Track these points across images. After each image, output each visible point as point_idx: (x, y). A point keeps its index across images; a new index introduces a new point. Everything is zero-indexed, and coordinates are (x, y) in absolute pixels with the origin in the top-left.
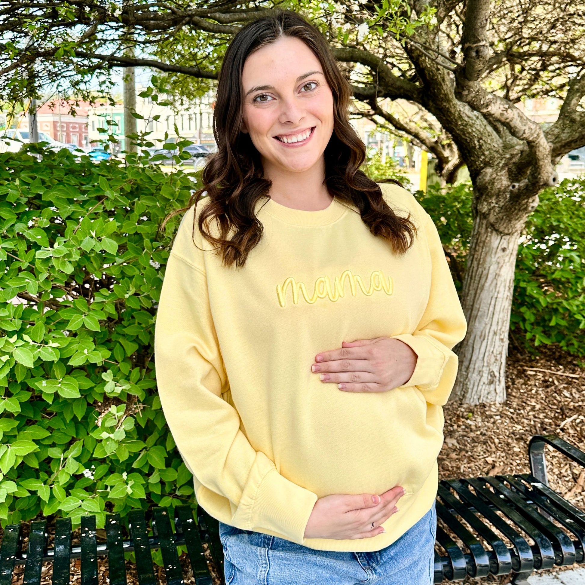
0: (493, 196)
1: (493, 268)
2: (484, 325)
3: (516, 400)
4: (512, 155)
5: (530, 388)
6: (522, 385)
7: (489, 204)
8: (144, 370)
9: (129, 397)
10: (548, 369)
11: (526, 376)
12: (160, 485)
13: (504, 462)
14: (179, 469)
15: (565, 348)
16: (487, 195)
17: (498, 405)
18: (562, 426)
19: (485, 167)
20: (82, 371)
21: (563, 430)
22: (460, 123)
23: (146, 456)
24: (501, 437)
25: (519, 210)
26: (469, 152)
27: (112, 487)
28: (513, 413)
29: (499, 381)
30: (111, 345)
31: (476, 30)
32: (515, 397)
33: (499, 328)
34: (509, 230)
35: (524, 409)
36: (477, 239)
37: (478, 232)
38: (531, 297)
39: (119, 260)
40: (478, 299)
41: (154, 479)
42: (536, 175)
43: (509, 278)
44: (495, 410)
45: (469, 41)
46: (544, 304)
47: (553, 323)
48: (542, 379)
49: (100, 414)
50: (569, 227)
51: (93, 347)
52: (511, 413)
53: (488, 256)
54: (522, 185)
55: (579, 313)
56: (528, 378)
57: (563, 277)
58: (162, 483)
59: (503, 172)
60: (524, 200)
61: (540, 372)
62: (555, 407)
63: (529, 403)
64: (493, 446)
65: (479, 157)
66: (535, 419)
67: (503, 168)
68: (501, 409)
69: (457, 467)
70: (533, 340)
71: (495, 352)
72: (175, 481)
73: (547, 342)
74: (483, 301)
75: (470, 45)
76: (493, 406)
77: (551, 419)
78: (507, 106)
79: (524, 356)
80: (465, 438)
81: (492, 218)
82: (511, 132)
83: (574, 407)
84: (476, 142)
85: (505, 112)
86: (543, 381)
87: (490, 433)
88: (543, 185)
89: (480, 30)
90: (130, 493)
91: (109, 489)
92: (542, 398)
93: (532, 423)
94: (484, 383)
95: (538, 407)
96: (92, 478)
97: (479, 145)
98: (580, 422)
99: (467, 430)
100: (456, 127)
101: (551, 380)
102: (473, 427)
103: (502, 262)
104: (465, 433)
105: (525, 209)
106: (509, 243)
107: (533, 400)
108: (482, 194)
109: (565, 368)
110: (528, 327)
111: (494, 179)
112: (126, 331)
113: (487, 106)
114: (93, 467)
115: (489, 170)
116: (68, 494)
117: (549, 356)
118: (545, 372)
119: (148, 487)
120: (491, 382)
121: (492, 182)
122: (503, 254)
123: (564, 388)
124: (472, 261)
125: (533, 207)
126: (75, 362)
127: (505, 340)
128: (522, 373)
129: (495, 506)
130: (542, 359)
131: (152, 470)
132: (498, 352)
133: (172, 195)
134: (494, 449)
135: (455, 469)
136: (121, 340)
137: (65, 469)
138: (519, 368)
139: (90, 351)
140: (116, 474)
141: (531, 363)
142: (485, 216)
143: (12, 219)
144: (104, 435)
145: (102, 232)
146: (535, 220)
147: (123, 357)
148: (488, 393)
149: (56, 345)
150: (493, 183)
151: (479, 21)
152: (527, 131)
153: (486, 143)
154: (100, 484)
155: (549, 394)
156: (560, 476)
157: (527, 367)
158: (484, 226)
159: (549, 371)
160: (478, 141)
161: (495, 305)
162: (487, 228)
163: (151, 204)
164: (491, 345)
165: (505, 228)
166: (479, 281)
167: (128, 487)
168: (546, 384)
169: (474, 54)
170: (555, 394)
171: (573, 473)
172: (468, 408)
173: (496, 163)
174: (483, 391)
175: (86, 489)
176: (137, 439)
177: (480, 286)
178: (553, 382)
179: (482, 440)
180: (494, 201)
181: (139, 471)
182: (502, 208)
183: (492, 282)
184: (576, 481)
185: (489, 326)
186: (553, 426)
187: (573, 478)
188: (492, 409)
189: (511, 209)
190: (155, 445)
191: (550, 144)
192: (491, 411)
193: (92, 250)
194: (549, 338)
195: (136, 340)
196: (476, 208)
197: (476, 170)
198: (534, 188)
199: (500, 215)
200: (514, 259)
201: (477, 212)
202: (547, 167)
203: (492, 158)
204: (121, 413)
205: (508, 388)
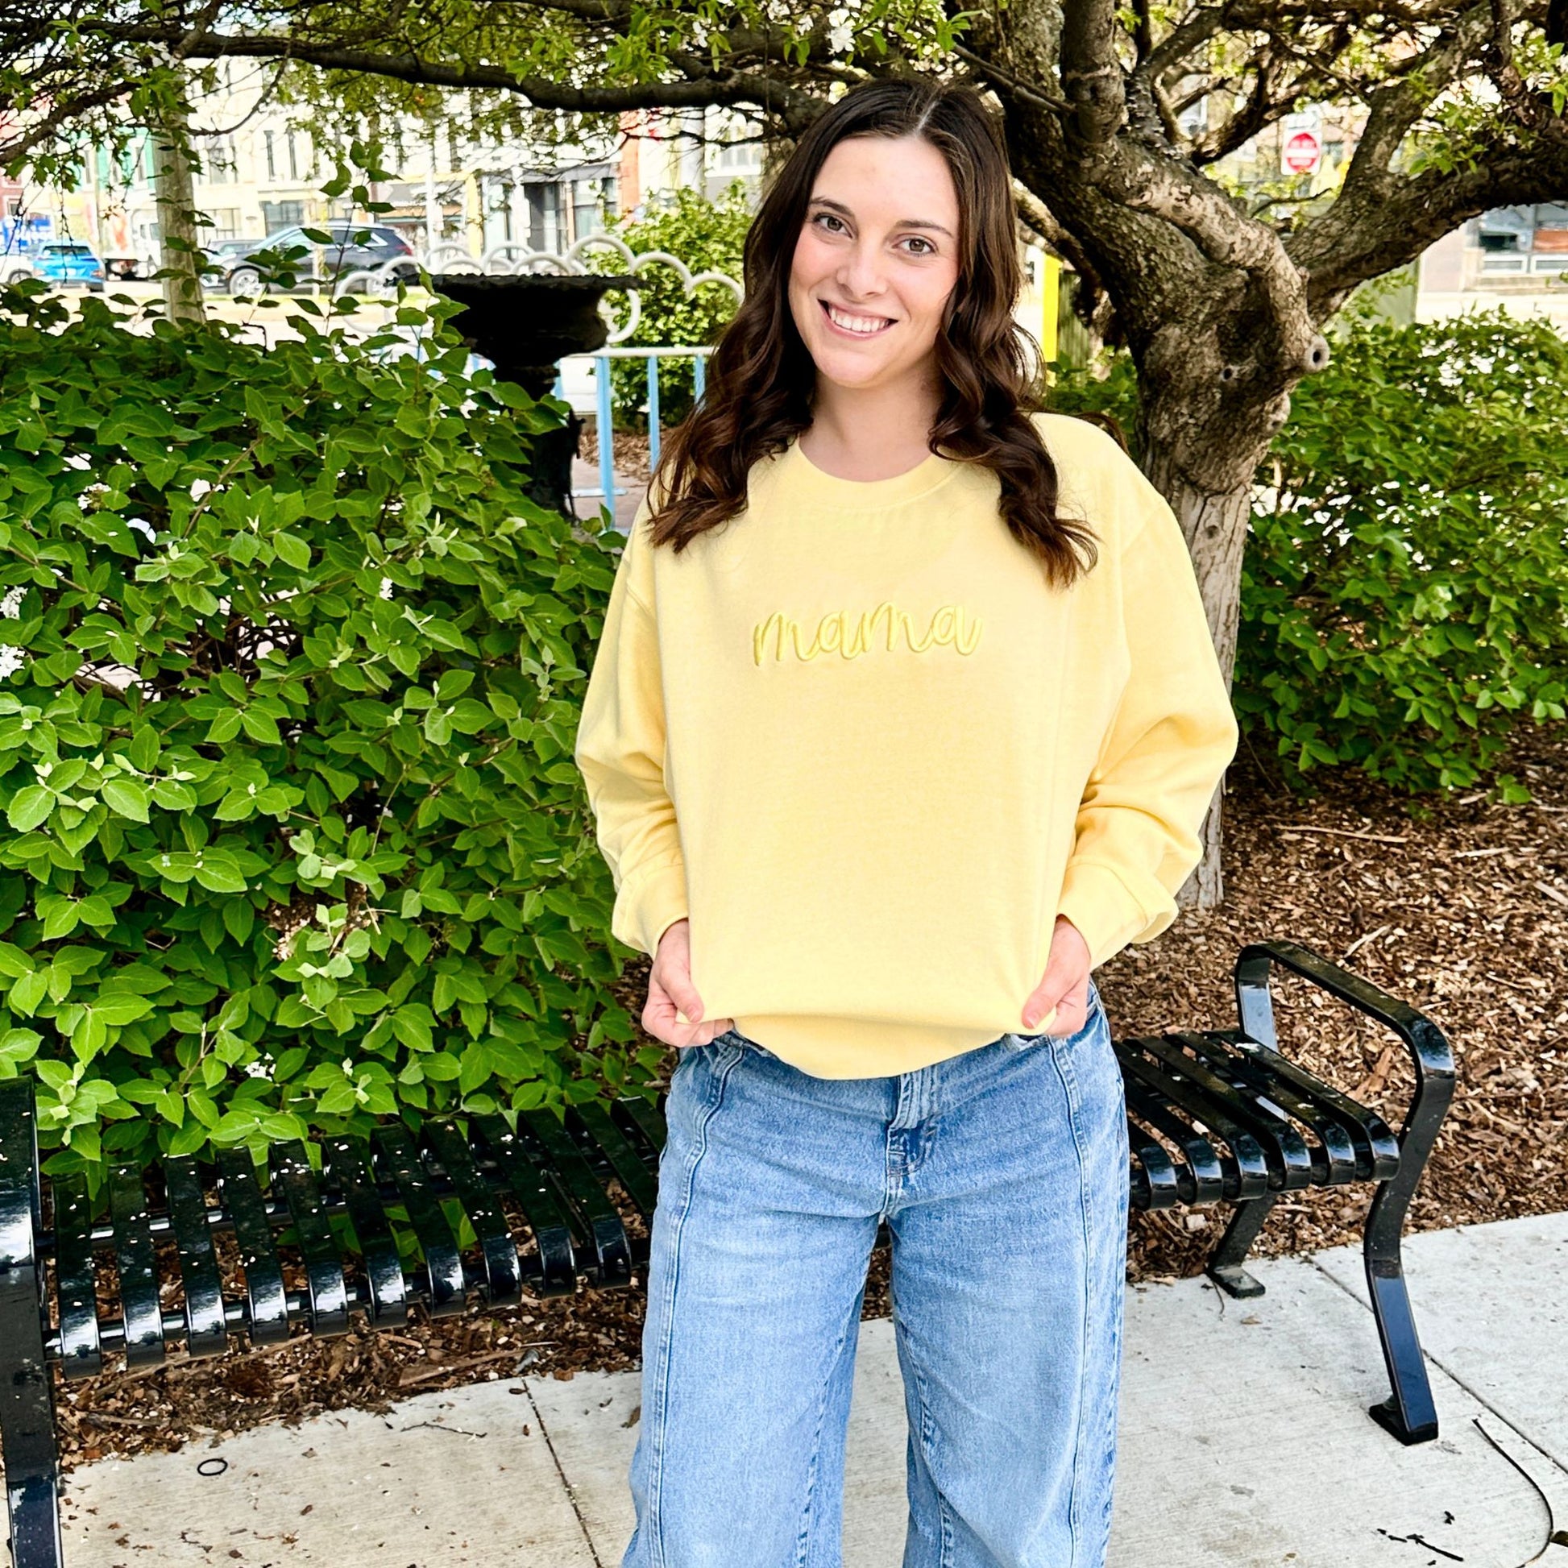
0: (1183, 396)
3: (1248, 899)
4: (1227, 290)
5: (1284, 871)
6: (1265, 866)
7: (1175, 417)
9: (351, 887)
10: (1333, 826)
11: (1278, 846)
12: (424, 1091)
14: (463, 1057)
15: (1375, 774)
16: (1169, 394)
17: (1202, 912)
18: (1350, 952)
19: (1164, 323)
21: (1350, 960)
22: (1099, 211)
23: (390, 1023)
24: (1204, 981)
25: (1244, 432)
26: (1126, 285)
27: (320, 1092)
28: (1237, 930)
30: (301, 778)
31: (1088, 42)
32: (1245, 893)
34: (1222, 482)
35: (1264, 917)
38: (1288, 647)
39: (307, 584)
41: (411, 1074)
42: (1273, 345)
44: (1194, 925)
45: (1075, 67)
46: (1319, 665)
47: (1341, 712)
48: (1317, 849)
49: (281, 934)
50: (1387, 466)
51: (266, 780)
52: (1232, 928)
54: (1247, 368)
55: (1406, 684)
56: (1283, 848)
57: (1365, 594)
58: (428, 1084)
59: (1205, 337)
60: (1253, 406)
61: (1313, 833)
62: (1340, 912)
63: (1279, 906)
64: (1184, 1002)
65: (1149, 298)
67: (1205, 326)
68: (1208, 921)
70: (1294, 756)
72: (456, 1080)
73: (1329, 759)
75: (1078, 74)
76: (1191, 916)
77: (1327, 938)
78: (1187, 189)
79: (1279, 800)
80: (1122, 989)
81: (1181, 454)
82: (1200, 247)
83: (1386, 910)
84: (1140, 259)
85: (1183, 204)
86: (1318, 855)
87: (1179, 975)
88: (1289, 370)
89: (1096, 42)
90: (363, 1103)
91: (313, 1098)
92: (1310, 894)
95: (1297, 912)
96: (270, 1079)
97: (1149, 266)
98: (1395, 943)
99: (1125, 970)
100: (1090, 221)
101: (1337, 851)
102: (1141, 964)
103: (1209, 561)
105: (1258, 429)
106: (1223, 514)
107: (1288, 899)
108: (1156, 394)
109: (1375, 821)
110: (1284, 724)
111: (1185, 353)
112: (333, 744)
113: (1141, 190)
114: (268, 1057)
115: (1174, 332)
116: (223, 1111)
117: (1344, 797)
118: (1324, 834)
119: (399, 1092)
121: (1181, 361)
122: (1211, 541)
123: (1367, 868)
125: (1276, 424)
126: (230, 813)
128: (1269, 839)
129: (1163, 1095)
130: (1320, 803)
131: (403, 1054)
133: (422, 428)
134: (1185, 1009)
136: (320, 768)
137: (217, 1055)
138: (1264, 827)
139: (261, 788)
140: (328, 1066)
141: (1294, 814)
142: (1164, 448)
143: (43, 492)
144: (306, 970)
145: (272, 519)
147: (327, 806)
149: (185, 776)
150: (1182, 367)
151: (1092, 24)
152: (1237, 247)
153: (1165, 260)
154: (289, 1089)
155: (1330, 883)
156: (1335, 1058)
157: (1284, 823)
158: (1163, 474)
159: (1336, 831)
160: (1147, 258)
162: (1169, 480)
163: (361, 447)
165: (1213, 477)
167: (359, 1089)
168: (1324, 861)
169: (1087, 95)
170: (1343, 884)
171: (1364, 1051)
173: (1188, 314)
175: (262, 1101)
176: (371, 987)
178: (1341, 854)
179: (1160, 990)
180: (1185, 411)
181: (375, 1057)
182: (1203, 427)
184: (1370, 1069)
186: (1331, 954)
187: (1365, 1062)
188: (1187, 921)
189: (1224, 429)
190: (406, 1002)
191: (1302, 270)
192: (1185, 926)
193: (255, 560)
194: (1337, 751)
195: (355, 764)
196: (1144, 429)
197: (1142, 330)
198: (1273, 378)
199: (1201, 445)
200: (1237, 554)
201: (1146, 439)
202: (1300, 326)
203: (1180, 301)
204: (340, 922)
205: (1231, 873)
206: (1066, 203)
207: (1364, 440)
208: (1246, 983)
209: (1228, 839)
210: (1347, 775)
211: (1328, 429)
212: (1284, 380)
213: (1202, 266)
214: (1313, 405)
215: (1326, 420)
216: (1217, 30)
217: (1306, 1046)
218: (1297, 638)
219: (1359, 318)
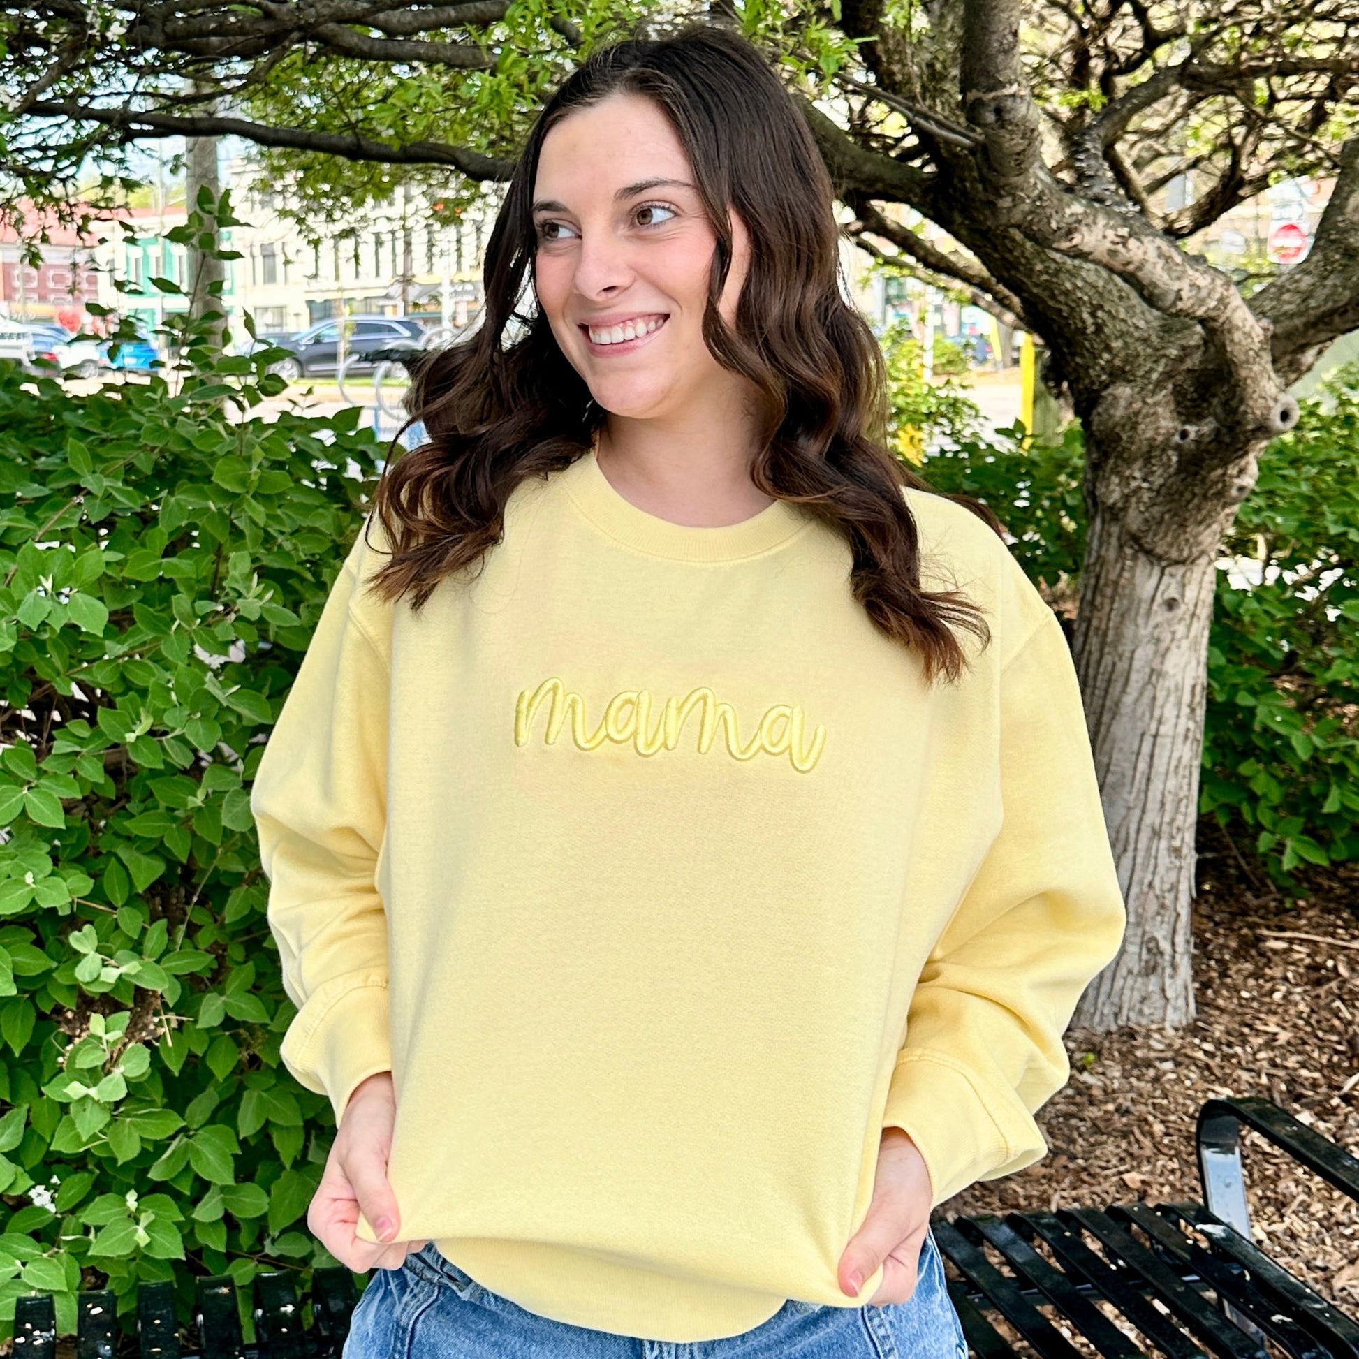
0: (1135, 460)
1: (1143, 654)
2: (1123, 812)
3: (1225, 1018)
4: (1183, 348)
5: (1268, 985)
6: (1246, 978)
7: (1126, 480)
8: (182, 928)
9: (141, 995)
10: (1325, 934)
11: (1262, 954)
12: (224, 1229)
13: (1172, 1186)
14: (274, 1188)
16: (1120, 456)
17: (1170, 1032)
18: (1346, 1089)
19: (1113, 382)
20: (25, 929)
22: (1039, 267)
23: (186, 1149)
24: (1172, 1118)
25: (1205, 497)
26: (1070, 343)
27: (98, 1229)
28: (1211, 1055)
29: (1174, 967)
30: (99, 864)
31: (990, 58)
32: (1222, 1010)
33: (1167, 819)
34: (1181, 551)
35: (1244, 1041)
36: (1098, 577)
37: (1099, 557)
38: (1267, 731)
39: (114, 649)
40: (1104, 740)
41: (208, 1211)
42: (1234, 403)
43: (1189, 682)
44: (1160, 1047)
45: (976, 86)
46: (1303, 753)
47: (1330, 806)
48: (1308, 961)
49: (70, 1039)
51: (49, 866)
52: (1206, 1052)
53: (1127, 622)
54: (1206, 429)
56: (1267, 958)
58: (229, 1221)
59: (1160, 396)
60: (1214, 469)
61: (1302, 942)
62: (1335, 1038)
63: (1262, 1028)
64: (1146, 1142)
65: (1096, 357)
66: (1273, 1071)
67: (1159, 385)
68: (1177, 1043)
69: (1040, 1199)
70: (1280, 848)
71: (1157, 883)
72: (264, 1217)
73: (1318, 858)
74: (1119, 745)
75: (980, 95)
76: (1157, 1036)
77: (1320, 1071)
78: (1124, 232)
79: (1262, 901)
80: (1073, 1122)
81: (1134, 519)
82: (1142, 295)
84: (1086, 316)
85: (1120, 247)
86: (1308, 967)
87: (1142, 1108)
88: (1253, 431)
89: (1001, 57)
90: (142, 1244)
91: (92, 1236)
92: (1299, 1015)
93: (1264, 1080)
94: (1130, 972)
95: (1284, 1037)
96: (52, 1208)
97: (1095, 324)
99: (1078, 1099)
100: (1030, 277)
101: (1330, 964)
102: (1097, 1092)
103: (1169, 636)
104: (1073, 1109)
105: (1220, 494)
106: (1184, 586)
107: (1273, 1019)
108: (1105, 456)
110: (1265, 818)
111: (1137, 413)
112: (133, 826)
114: (55, 1180)
115: (1123, 391)
117: (1338, 899)
118: (1315, 943)
119: (192, 1232)
120: (1150, 969)
121: (1132, 422)
122: (1170, 615)
124: (1086, 635)
125: (1241, 489)
126: (3, 905)
127: (1185, 851)
128: (1250, 946)
130: (1312, 906)
131: (202, 1186)
132: (1167, 886)
133: (243, 481)
134: (1149, 1151)
135: (1035, 1204)
136: (123, 853)
138: (1245, 931)
139: (40, 877)
140: (111, 1196)
141: (1280, 918)
142: (1115, 514)
144: (75, 1090)
145: (68, 578)
146: (1279, 520)
147: (126, 896)
148: (1143, 1000)
150: (1134, 427)
151: (995, 37)
152: (1184, 294)
153: (1114, 318)
154: (70, 1222)
155: (1322, 1003)
156: (1329, 1223)
157: (1268, 928)
158: (1114, 541)
159: (1329, 940)
160: (1093, 315)
161: (1152, 756)
162: (1121, 547)
163: (196, 504)
164: (1145, 866)
165: (1171, 545)
166: (1106, 691)
167: (141, 1230)
168: (1316, 976)
169: (990, 117)
170: (1338, 1004)
172: (1087, 1040)
173: (1140, 373)
174: (1127, 992)
175: (36, 1235)
176: (165, 1107)
177: (1108, 703)
178: (1335, 968)
179: (1119, 1125)
180: (1137, 474)
182: (1158, 492)
183: (1141, 694)
185: (1137, 812)
186: (1323, 1090)
188: (1152, 1042)
189: (1182, 494)
190: (211, 1122)
191: (1265, 323)
192: (1150, 1048)
193: (44, 624)
194: (1328, 850)
195: (158, 850)
196: (1092, 494)
197: (1088, 390)
198: (1235, 439)
199: (1156, 511)
200: (1201, 629)
201: (1095, 504)
202: (1264, 382)
203: (1131, 359)
204: (117, 1034)
205: (1206, 985)
206: (1003, 259)
207: (1348, 510)
208: (1210, 1145)
209: (1202, 944)
210: (1342, 873)
211: (1309, 499)
212: (1248, 441)
213: (1156, 324)
214: (1290, 472)
215: (1305, 488)
216: (1174, 88)
217: (1294, 1206)
218: (1277, 722)
219: (1345, 390)
